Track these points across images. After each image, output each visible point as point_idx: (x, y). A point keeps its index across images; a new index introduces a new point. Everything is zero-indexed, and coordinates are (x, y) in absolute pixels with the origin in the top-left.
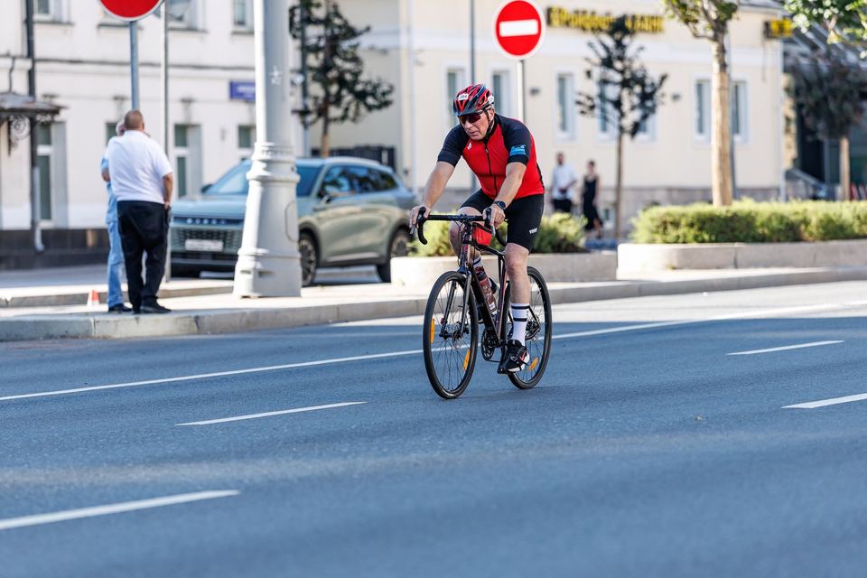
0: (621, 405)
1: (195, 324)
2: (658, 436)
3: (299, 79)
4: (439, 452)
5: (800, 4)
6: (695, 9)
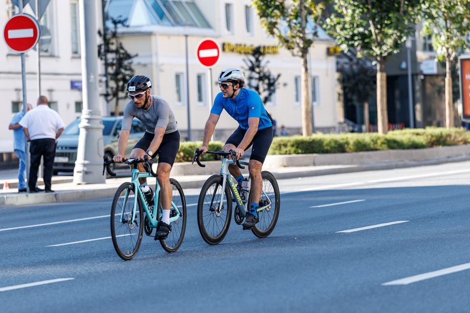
1: (54, 198)
2: (275, 247)
3: (104, 79)
5: (343, 39)
6: (293, 42)
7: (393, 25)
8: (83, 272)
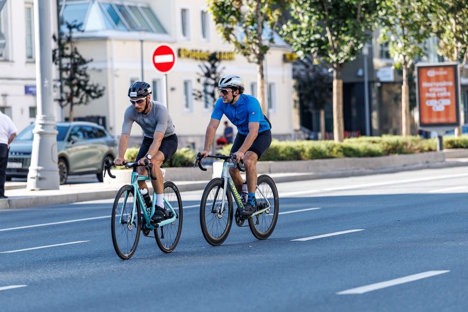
1: (8, 203)
2: (230, 255)
3: (59, 84)
5: (299, 46)
6: (249, 49)
7: (350, 32)
8: (36, 279)
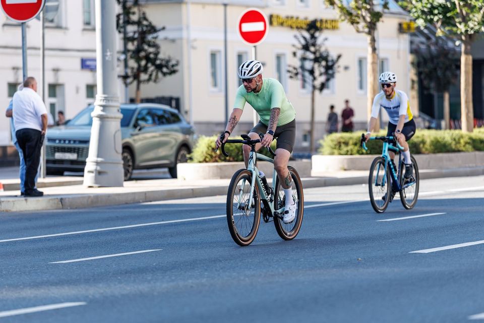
0: (314, 251)
1: (60, 203)
2: (335, 270)
3: (123, 57)
4: (205, 280)
5: (420, 13)
8: (97, 296)
